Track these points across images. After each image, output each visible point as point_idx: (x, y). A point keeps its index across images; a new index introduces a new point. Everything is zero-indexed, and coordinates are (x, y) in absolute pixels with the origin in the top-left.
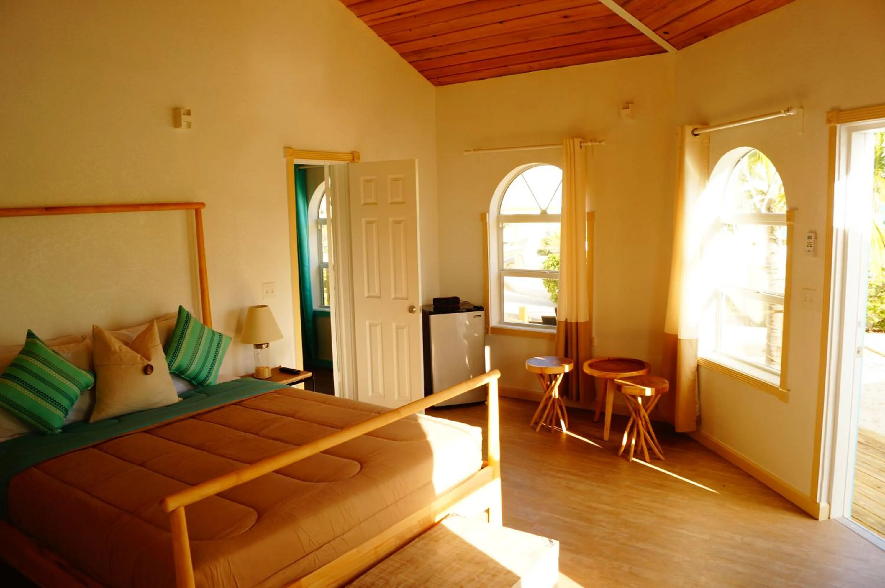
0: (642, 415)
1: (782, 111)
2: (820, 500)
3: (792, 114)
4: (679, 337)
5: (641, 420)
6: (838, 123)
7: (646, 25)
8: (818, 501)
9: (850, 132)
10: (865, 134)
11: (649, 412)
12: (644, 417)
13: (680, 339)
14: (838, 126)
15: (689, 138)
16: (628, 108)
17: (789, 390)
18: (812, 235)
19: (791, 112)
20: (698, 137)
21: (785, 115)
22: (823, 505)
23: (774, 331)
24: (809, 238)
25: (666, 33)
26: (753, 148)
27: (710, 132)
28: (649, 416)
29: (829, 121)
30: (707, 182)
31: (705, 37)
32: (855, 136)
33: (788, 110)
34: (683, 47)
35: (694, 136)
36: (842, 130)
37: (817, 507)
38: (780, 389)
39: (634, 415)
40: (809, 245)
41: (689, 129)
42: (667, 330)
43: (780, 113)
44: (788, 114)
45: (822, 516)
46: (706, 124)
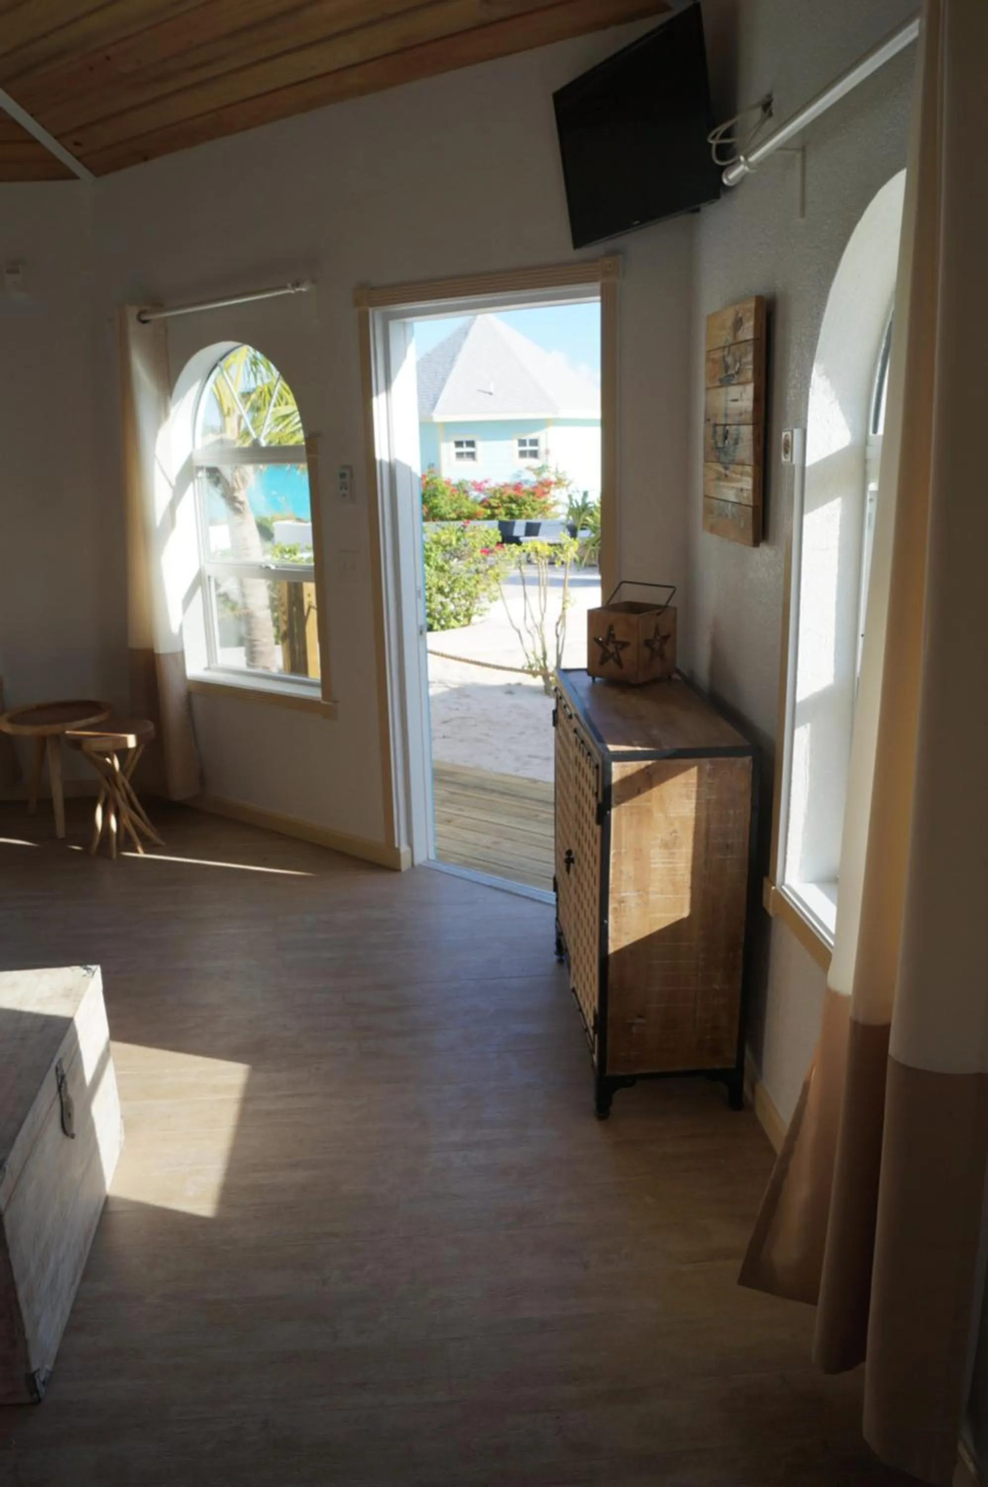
0: (120, 783)
1: (289, 285)
2: (399, 844)
3: (304, 289)
4: (156, 651)
5: (120, 790)
6: (371, 306)
7: (43, 126)
8: (396, 845)
9: (387, 319)
10: (404, 323)
11: (129, 774)
12: (123, 785)
13: (159, 655)
14: (371, 310)
15: (133, 327)
16: (16, 272)
17: (336, 702)
18: (347, 472)
19: (302, 287)
20: (147, 325)
21: (292, 292)
22: (404, 849)
23: (256, 643)
24: (343, 476)
25: (77, 144)
26: (239, 344)
27: (166, 318)
28: (130, 782)
29: (357, 302)
30: (168, 397)
31: (146, 159)
32: (394, 326)
33: (297, 284)
34: (106, 173)
35: (140, 323)
36: (376, 315)
37: (397, 853)
38: (323, 702)
39: (106, 784)
40: (343, 486)
41: (132, 312)
42: (133, 644)
43: (285, 287)
44: (297, 289)
45: (405, 865)
46: (158, 305)
